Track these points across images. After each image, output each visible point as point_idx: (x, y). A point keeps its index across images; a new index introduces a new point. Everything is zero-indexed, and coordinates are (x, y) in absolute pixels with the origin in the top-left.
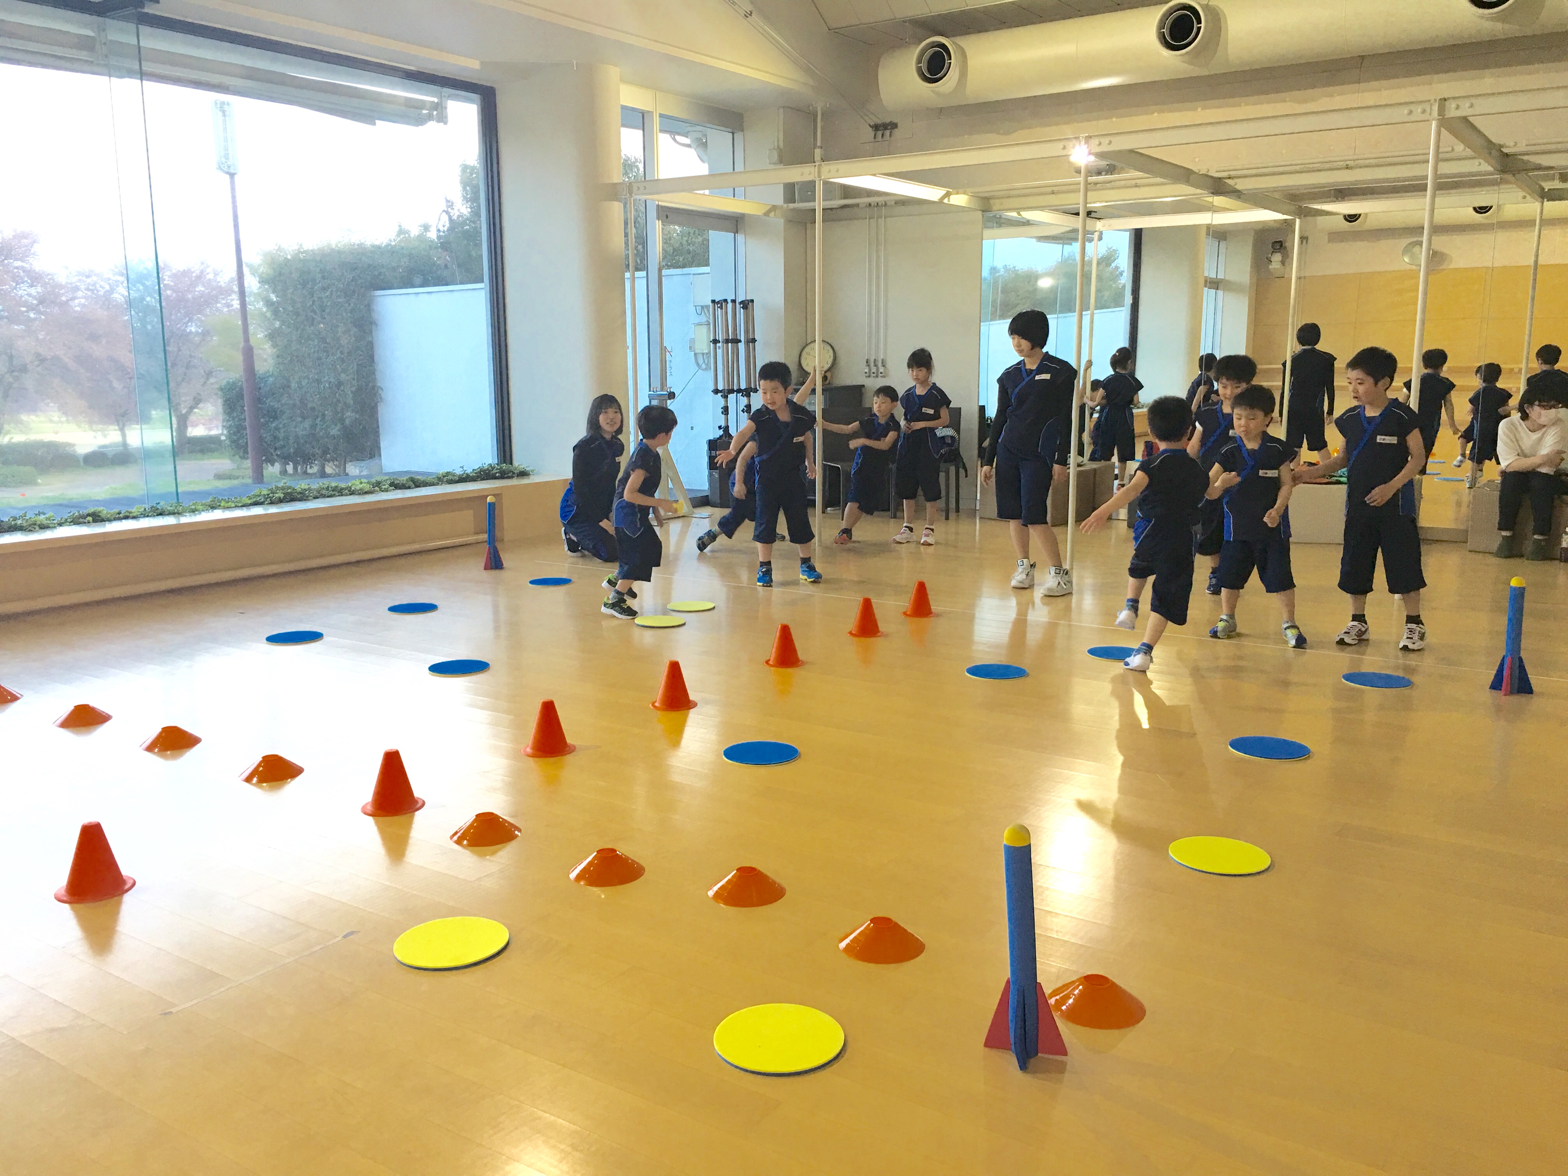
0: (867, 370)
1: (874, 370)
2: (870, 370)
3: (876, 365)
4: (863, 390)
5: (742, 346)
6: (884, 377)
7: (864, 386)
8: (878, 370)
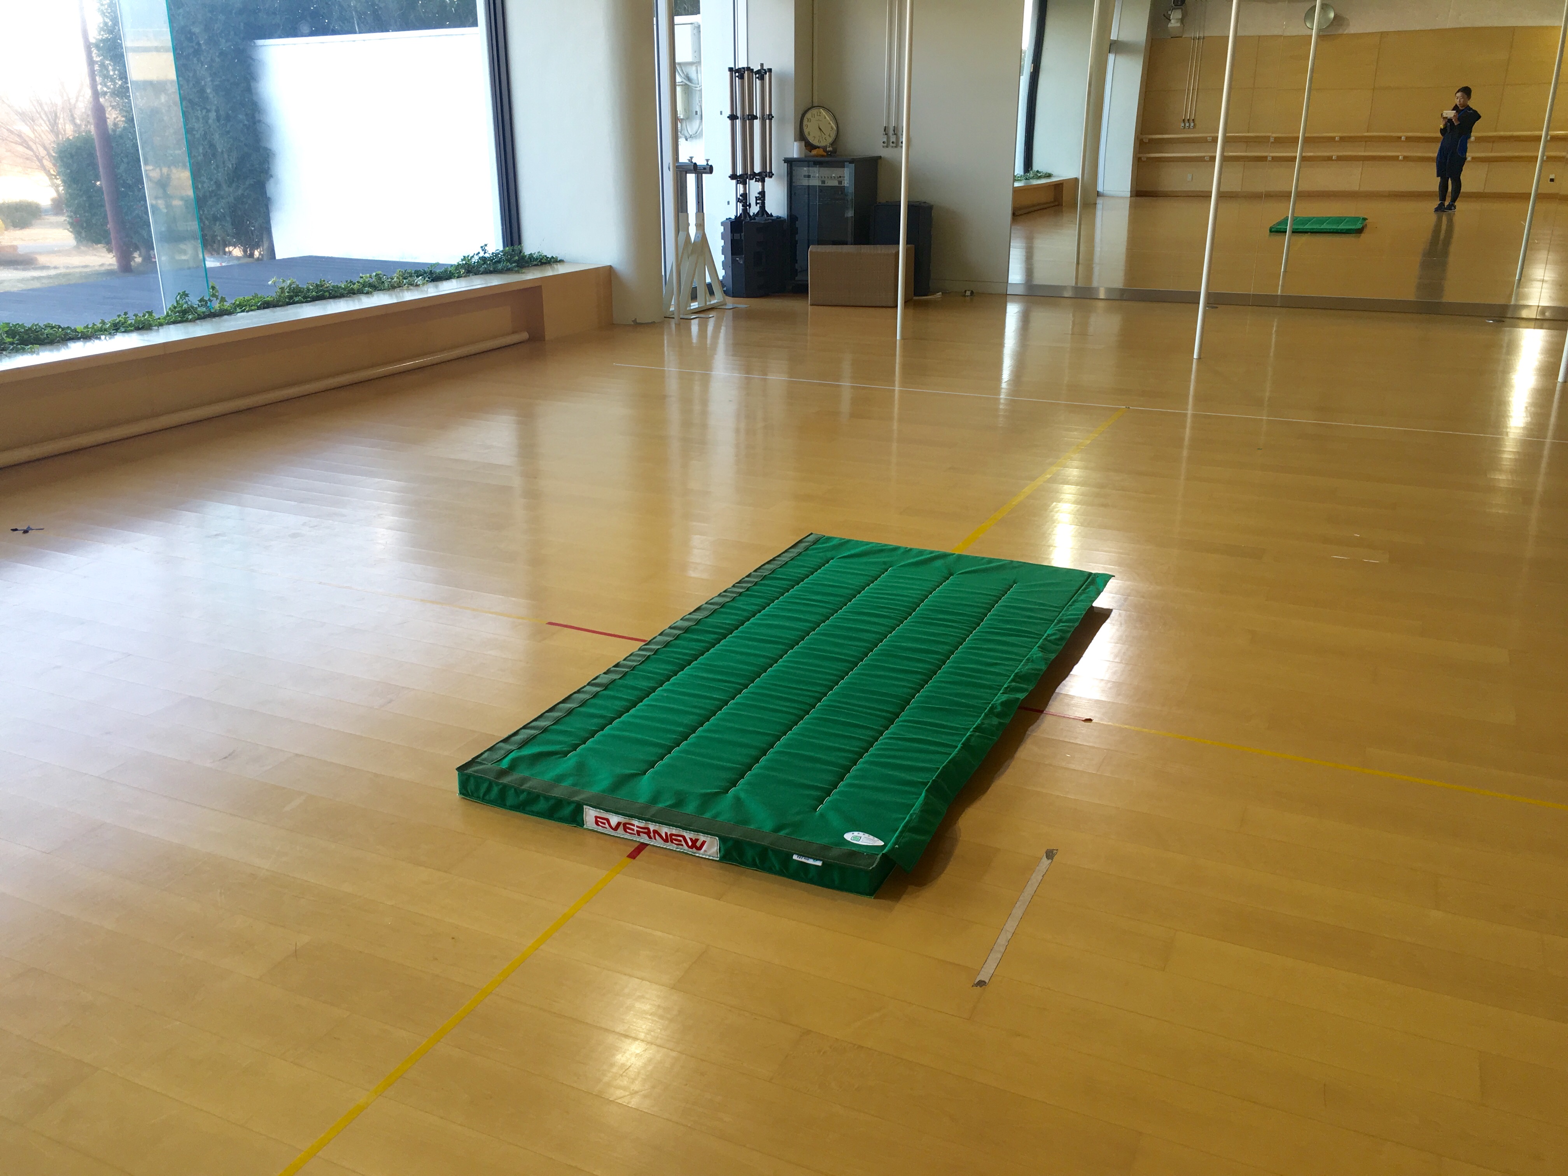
0: (885, 140)
1: (893, 139)
2: (888, 140)
3: (895, 134)
4: (879, 161)
5: (757, 123)
7: (880, 157)
8: (897, 139)
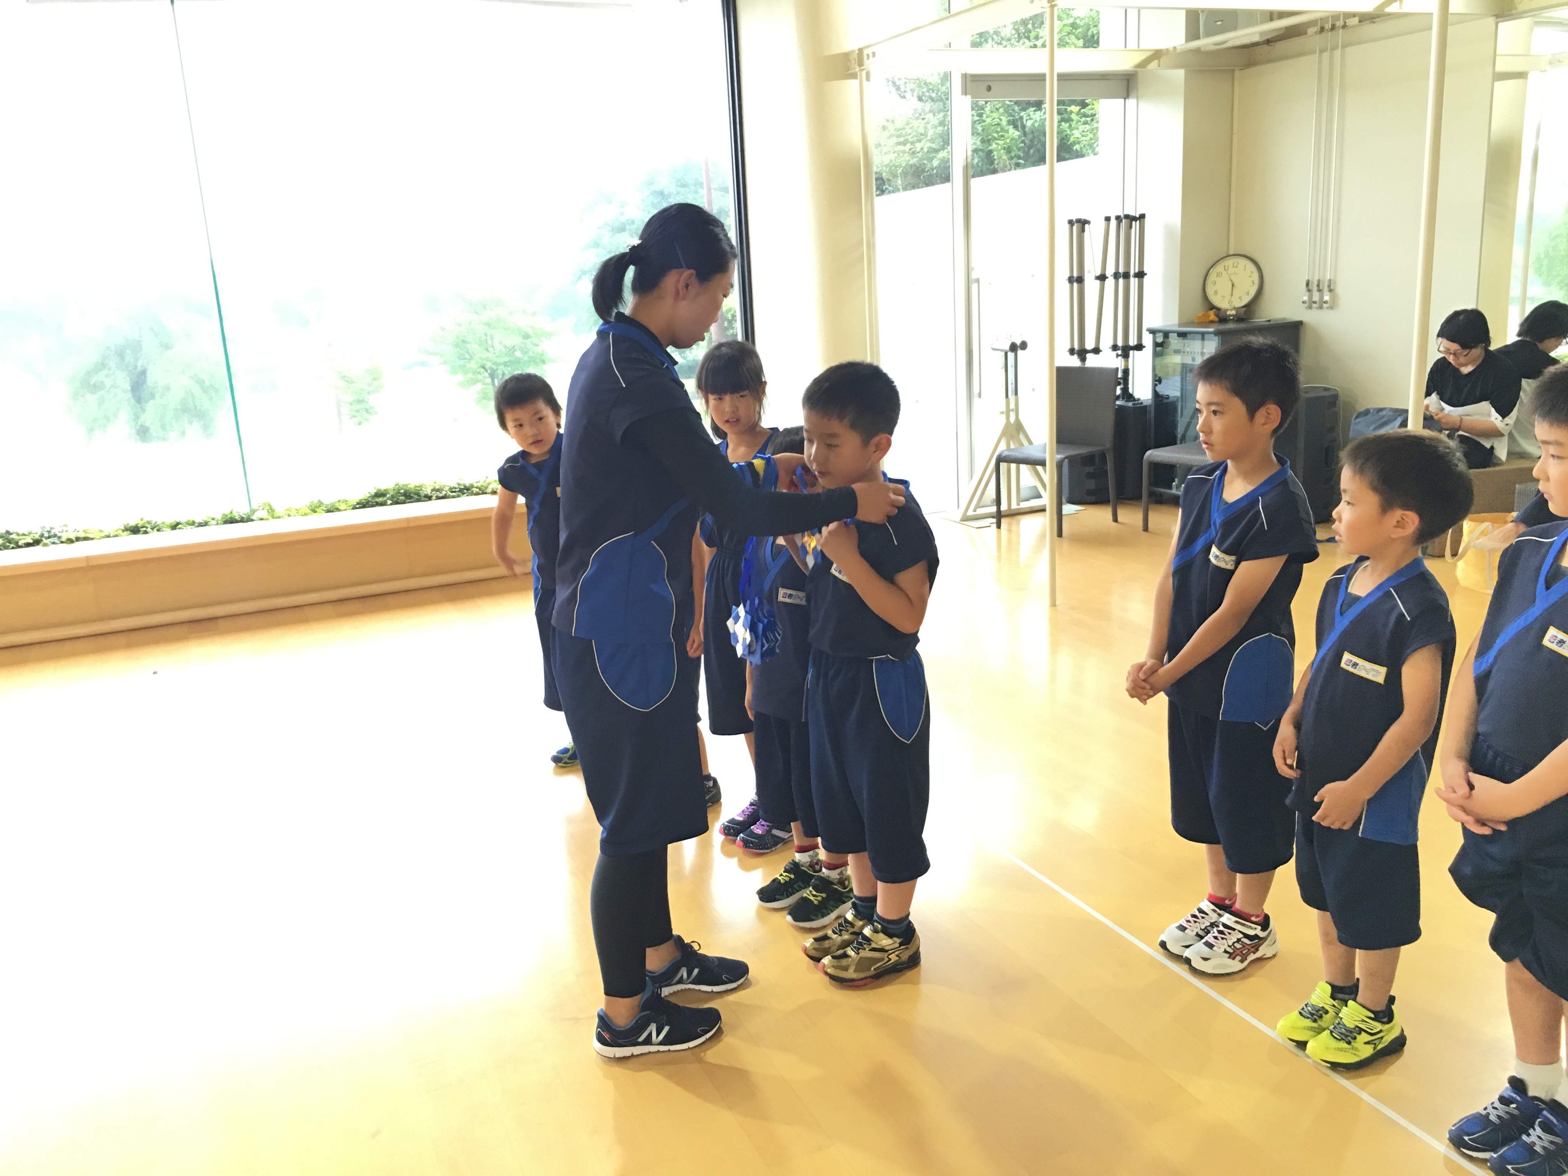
0: (1306, 298)
1: (1316, 297)
2: (1311, 297)
3: (1319, 290)
4: (1300, 328)
6: (1331, 308)
7: (1301, 325)
8: (1322, 297)
